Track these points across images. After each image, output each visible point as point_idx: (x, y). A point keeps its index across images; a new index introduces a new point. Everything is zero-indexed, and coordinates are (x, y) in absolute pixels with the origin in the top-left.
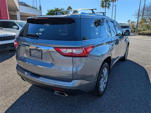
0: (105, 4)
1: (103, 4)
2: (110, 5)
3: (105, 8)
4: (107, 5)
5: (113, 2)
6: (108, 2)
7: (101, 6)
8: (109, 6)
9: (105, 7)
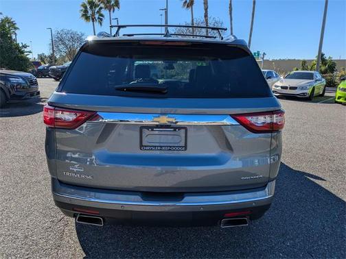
0: (90, 12)
1: (86, 11)
2: (102, 15)
3: (93, 21)
4: (97, 16)
5: (110, 11)
6: (97, 9)
7: (83, 15)
8: (101, 20)
9: (93, 19)
